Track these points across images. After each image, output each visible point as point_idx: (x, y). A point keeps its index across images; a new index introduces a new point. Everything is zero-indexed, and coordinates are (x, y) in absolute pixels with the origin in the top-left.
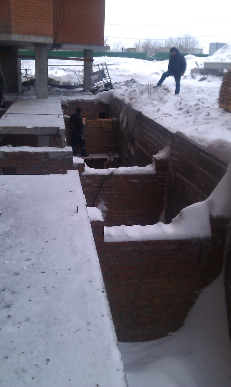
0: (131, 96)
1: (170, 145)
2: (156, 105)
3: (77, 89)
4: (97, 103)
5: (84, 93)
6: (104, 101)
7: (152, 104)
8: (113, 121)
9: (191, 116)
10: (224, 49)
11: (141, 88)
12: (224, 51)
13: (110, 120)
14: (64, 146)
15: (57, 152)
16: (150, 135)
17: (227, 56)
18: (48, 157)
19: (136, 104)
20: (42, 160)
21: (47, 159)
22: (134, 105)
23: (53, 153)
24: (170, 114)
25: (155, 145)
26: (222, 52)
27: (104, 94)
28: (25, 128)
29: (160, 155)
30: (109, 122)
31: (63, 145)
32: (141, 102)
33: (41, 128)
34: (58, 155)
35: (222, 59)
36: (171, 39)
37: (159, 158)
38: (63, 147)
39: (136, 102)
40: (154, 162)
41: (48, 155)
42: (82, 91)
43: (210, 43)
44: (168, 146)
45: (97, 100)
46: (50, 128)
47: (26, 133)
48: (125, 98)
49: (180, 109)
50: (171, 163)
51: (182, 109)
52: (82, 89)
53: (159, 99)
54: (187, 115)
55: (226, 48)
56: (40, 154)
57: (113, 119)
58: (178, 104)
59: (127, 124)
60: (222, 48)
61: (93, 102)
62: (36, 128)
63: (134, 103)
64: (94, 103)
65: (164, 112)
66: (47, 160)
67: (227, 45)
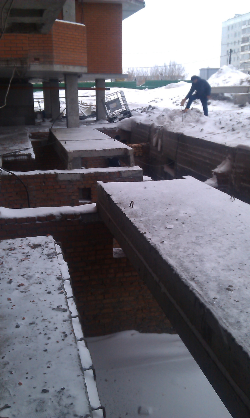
0: (160, 121)
1: (229, 159)
2: (194, 127)
3: (87, 119)
4: (118, 130)
5: (98, 122)
6: (125, 128)
7: (190, 125)
8: (143, 146)
9: (238, 133)
10: (218, 74)
11: (169, 113)
12: (219, 75)
13: (139, 145)
14: (133, 166)
15: (129, 171)
16: (199, 153)
17: (223, 81)
18: (121, 176)
19: (172, 127)
20: (115, 179)
21: (120, 177)
22: (169, 128)
23: (125, 171)
24: (215, 133)
25: (208, 161)
26: (218, 77)
27: (125, 121)
28: (95, 151)
29: (220, 169)
30: (139, 147)
31: (131, 165)
32: (176, 125)
33: (109, 150)
34: (130, 173)
35: (218, 84)
36: (156, 67)
37: (221, 171)
38: (131, 166)
39: (170, 125)
40: (215, 176)
41: (121, 174)
42: (95, 121)
43: (200, 68)
44: (228, 160)
45: (118, 128)
46: (117, 149)
47: (96, 155)
48: (155, 123)
49: (222, 128)
50: (232, 176)
51: (224, 128)
52: (95, 118)
53: (194, 121)
54: (233, 132)
55: (221, 72)
56: (114, 173)
57: (143, 144)
58: (218, 124)
59: (162, 147)
60: (217, 73)
61: (114, 129)
62: (105, 150)
63: (168, 126)
64: (115, 131)
65: (208, 131)
66: (120, 179)
67: (222, 69)
